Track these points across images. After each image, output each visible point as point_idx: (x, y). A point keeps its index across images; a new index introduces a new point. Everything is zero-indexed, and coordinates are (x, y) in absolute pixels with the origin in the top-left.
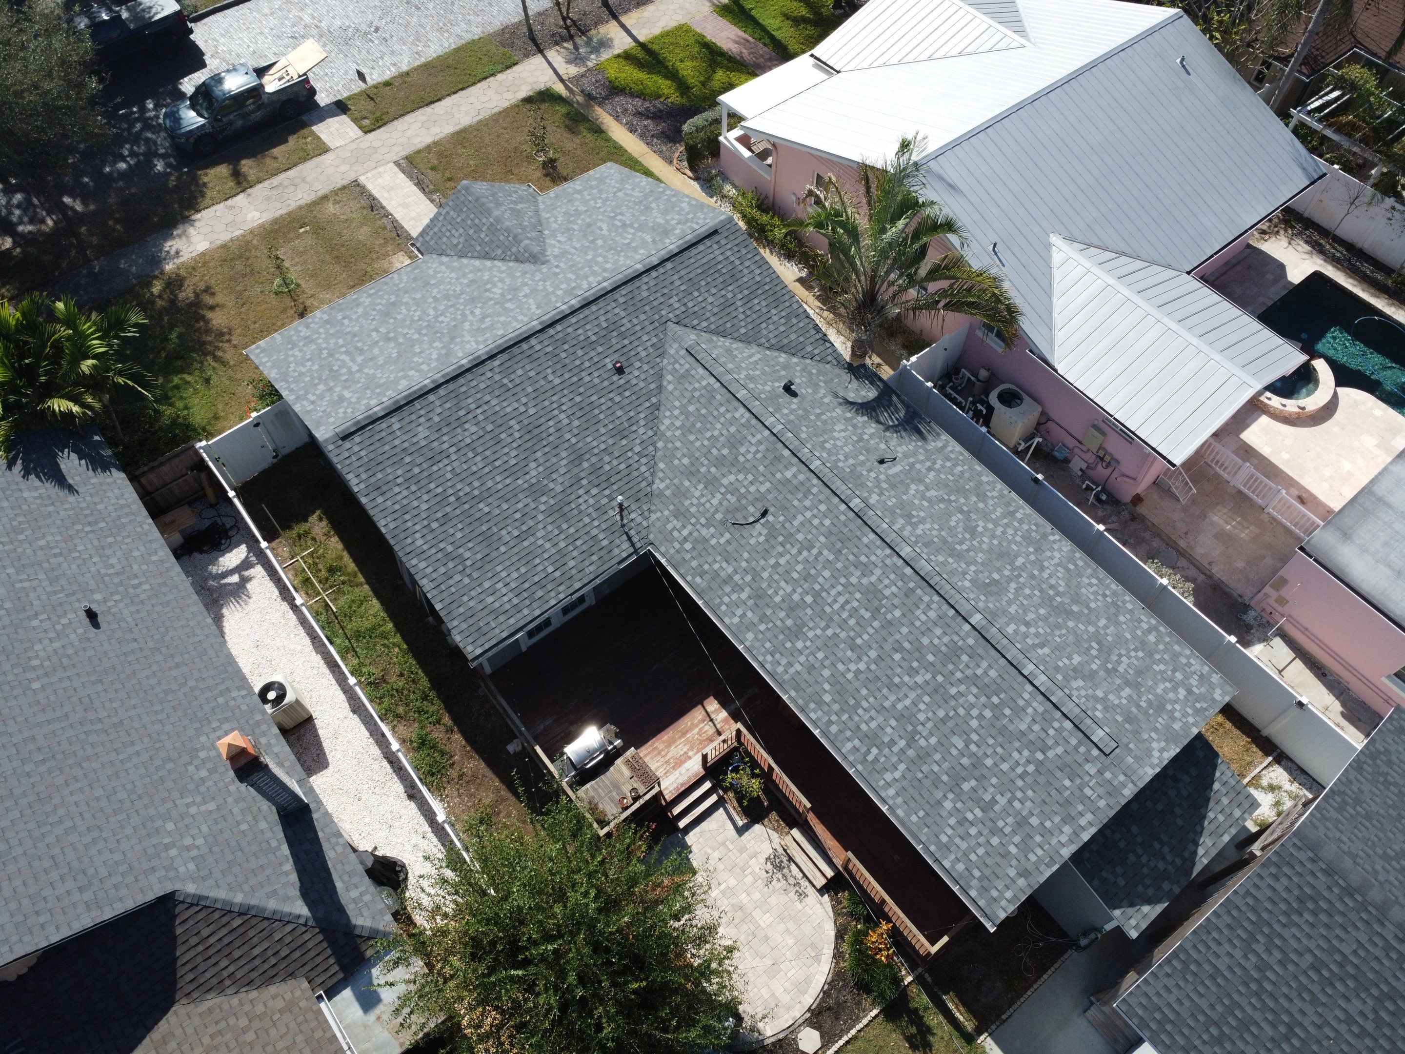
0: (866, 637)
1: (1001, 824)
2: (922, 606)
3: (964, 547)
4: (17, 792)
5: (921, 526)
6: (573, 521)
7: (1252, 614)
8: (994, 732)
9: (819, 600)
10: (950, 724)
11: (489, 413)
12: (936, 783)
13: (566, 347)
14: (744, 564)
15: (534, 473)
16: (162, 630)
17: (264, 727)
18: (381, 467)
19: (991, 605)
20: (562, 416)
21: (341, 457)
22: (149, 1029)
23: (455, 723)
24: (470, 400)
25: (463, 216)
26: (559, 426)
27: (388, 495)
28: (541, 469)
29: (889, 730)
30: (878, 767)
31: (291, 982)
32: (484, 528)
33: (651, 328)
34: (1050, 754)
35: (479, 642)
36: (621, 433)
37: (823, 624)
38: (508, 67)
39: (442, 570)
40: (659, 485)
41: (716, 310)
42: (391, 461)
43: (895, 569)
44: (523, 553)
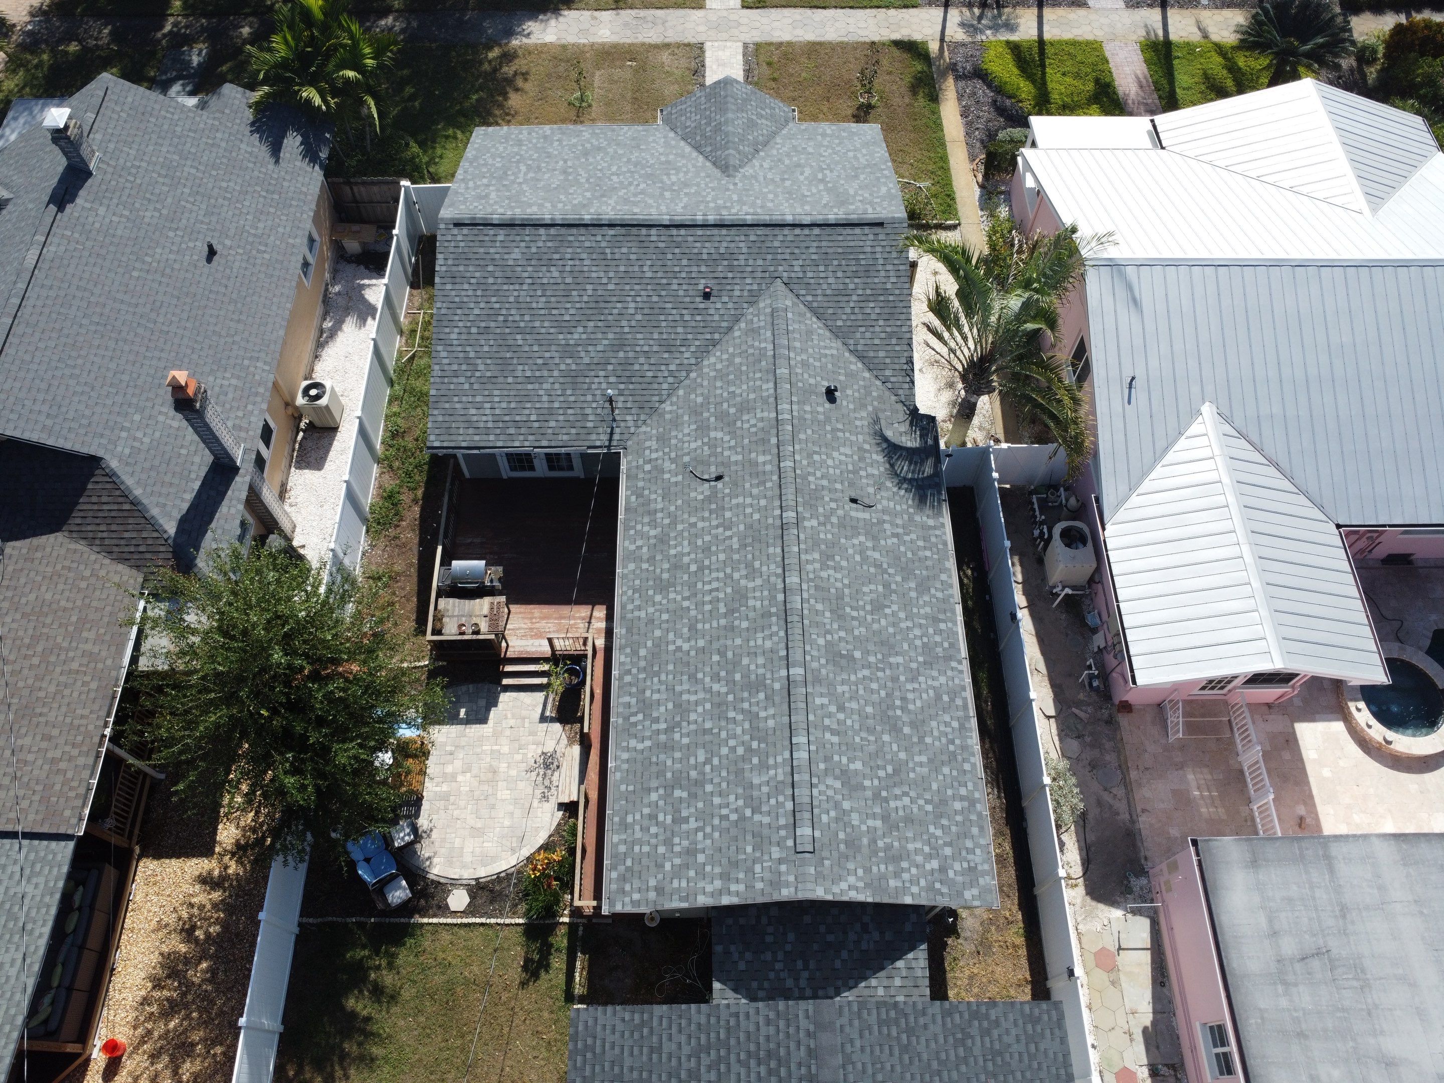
0: (707, 626)
1: (676, 840)
2: (767, 632)
3: (855, 614)
4: (65, 331)
5: (831, 572)
6: (578, 392)
7: (1143, 881)
8: (732, 768)
9: (700, 574)
10: (708, 738)
11: (577, 269)
12: (660, 774)
13: (677, 251)
14: (672, 508)
15: (576, 336)
16: (250, 291)
17: (259, 399)
18: (467, 262)
19: (824, 671)
20: (632, 305)
21: (445, 238)
22: (35, 535)
23: (423, 498)
24: (570, 250)
25: (707, 106)
26: (624, 311)
27: (457, 287)
28: (584, 336)
29: (662, 709)
30: (633, 730)
31: (134, 572)
32: (508, 355)
33: (760, 275)
34: (757, 817)
35: (442, 438)
36: (669, 347)
37: (687, 594)
38: (906, 7)
39: (455, 367)
40: (667, 407)
41: (829, 292)
42: (477, 262)
43: (772, 589)
44: (522, 393)
